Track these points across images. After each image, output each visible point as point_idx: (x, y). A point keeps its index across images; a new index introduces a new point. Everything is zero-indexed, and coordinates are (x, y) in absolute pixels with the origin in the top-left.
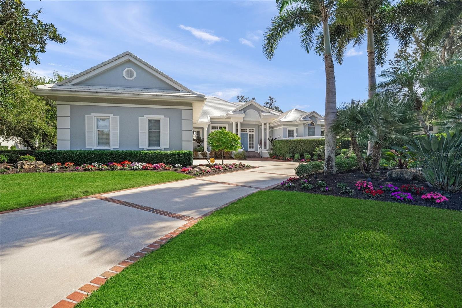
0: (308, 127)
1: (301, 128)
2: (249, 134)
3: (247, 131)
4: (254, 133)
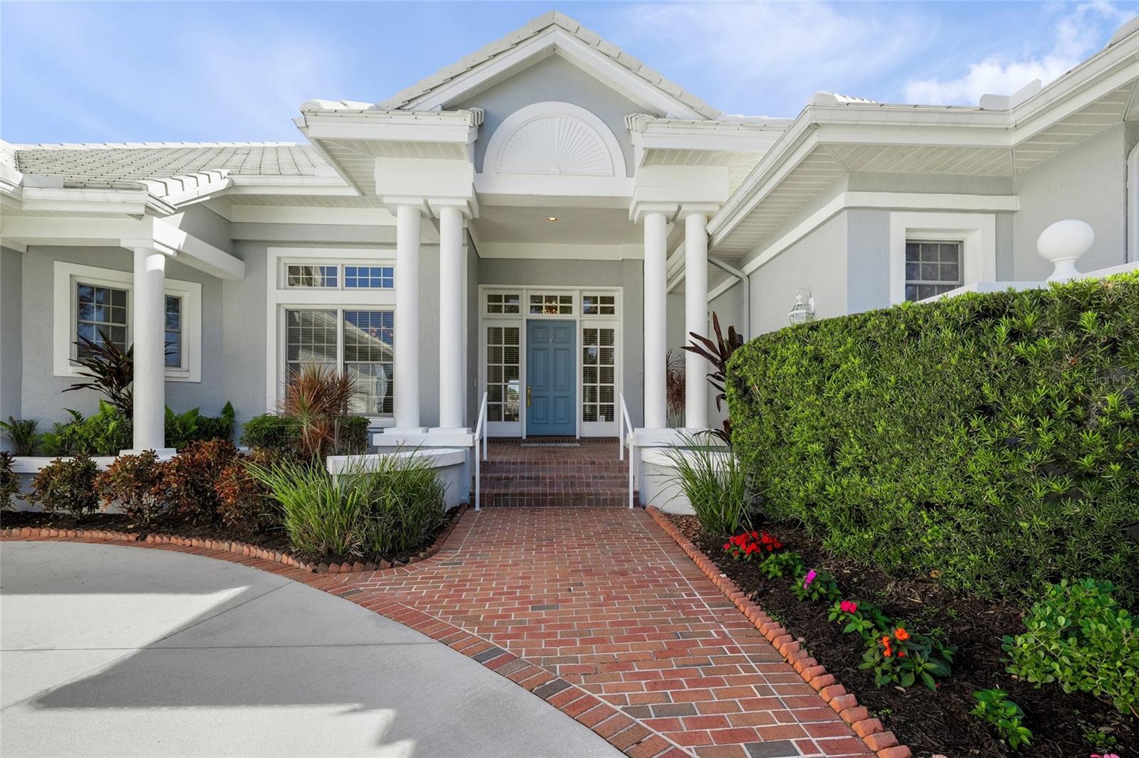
2: (585, 331)
3: (571, 308)
4: (618, 322)
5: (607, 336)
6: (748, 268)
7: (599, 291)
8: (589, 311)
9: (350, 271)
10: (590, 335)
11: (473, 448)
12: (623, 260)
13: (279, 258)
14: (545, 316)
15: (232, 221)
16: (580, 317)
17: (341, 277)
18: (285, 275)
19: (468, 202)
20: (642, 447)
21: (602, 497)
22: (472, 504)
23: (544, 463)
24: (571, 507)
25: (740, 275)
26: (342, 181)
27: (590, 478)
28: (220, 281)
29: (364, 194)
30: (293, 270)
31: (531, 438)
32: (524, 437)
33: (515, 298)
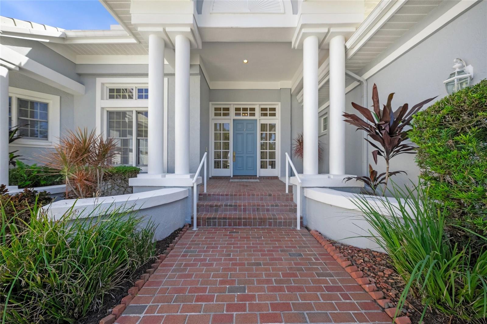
2: (262, 124)
3: (255, 113)
4: (277, 120)
5: (273, 127)
6: (367, 75)
7: (269, 105)
8: (262, 115)
10: (263, 127)
11: (193, 187)
12: (281, 89)
13: (103, 84)
14: (242, 117)
15: (77, 63)
16: (259, 117)
17: (135, 93)
18: (107, 93)
19: (191, 29)
20: (304, 187)
21: (278, 221)
22: (191, 225)
23: (240, 195)
24: (257, 227)
25: (361, 80)
26: (126, 33)
27: (269, 206)
28: (73, 96)
29: (140, 42)
30: (111, 90)
31: (235, 177)
32: (232, 176)
33: (228, 109)
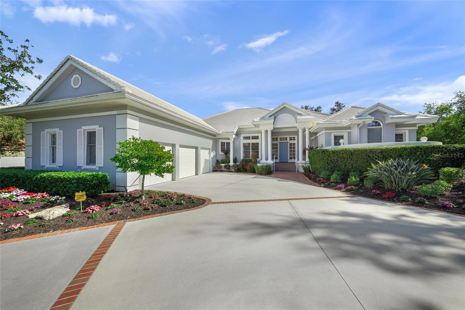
0: (368, 129)
1: (355, 132)
3: (287, 139)
4: (296, 142)
5: (294, 144)
6: (317, 135)
7: (292, 136)
8: (290, 140)
9: (252, 137)
10: (291, 144)
11: (273, 163)
13: (242, 136)
14: (282, 141)
19: (272, 129)
20: (298, 163)
21: (292, 171)
22: (273, 171)
23: (283, 166)
27: (291, 168)
30: (244, 137)
31: (280, 162)
33: (277, 138)
